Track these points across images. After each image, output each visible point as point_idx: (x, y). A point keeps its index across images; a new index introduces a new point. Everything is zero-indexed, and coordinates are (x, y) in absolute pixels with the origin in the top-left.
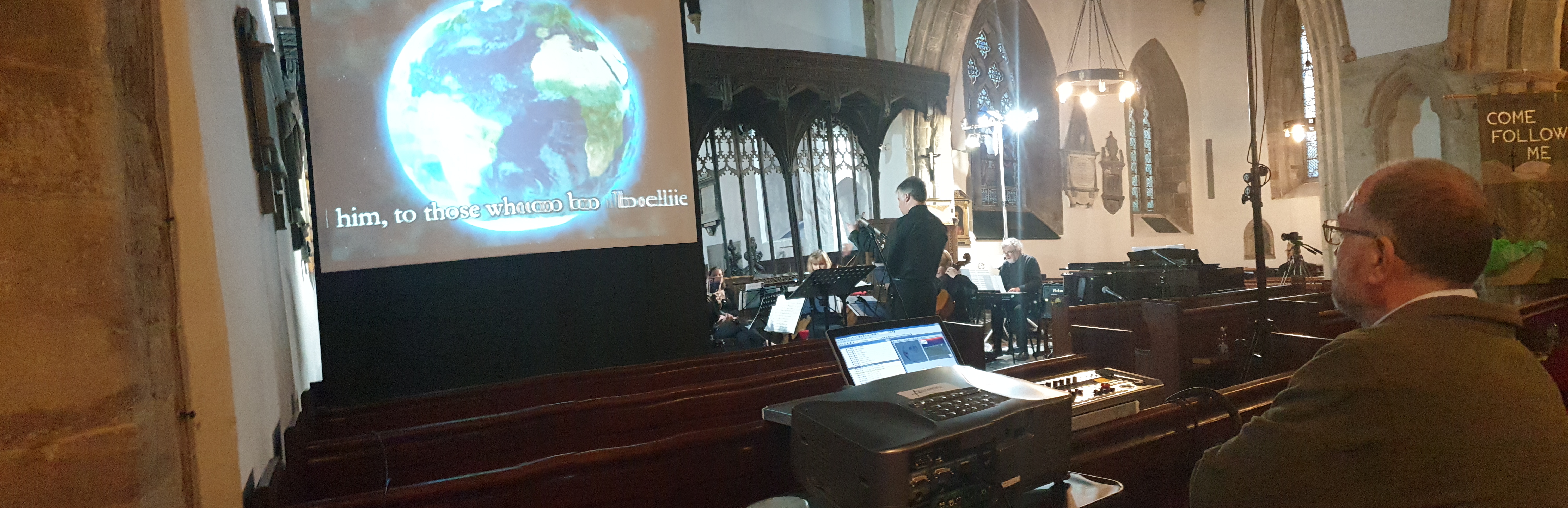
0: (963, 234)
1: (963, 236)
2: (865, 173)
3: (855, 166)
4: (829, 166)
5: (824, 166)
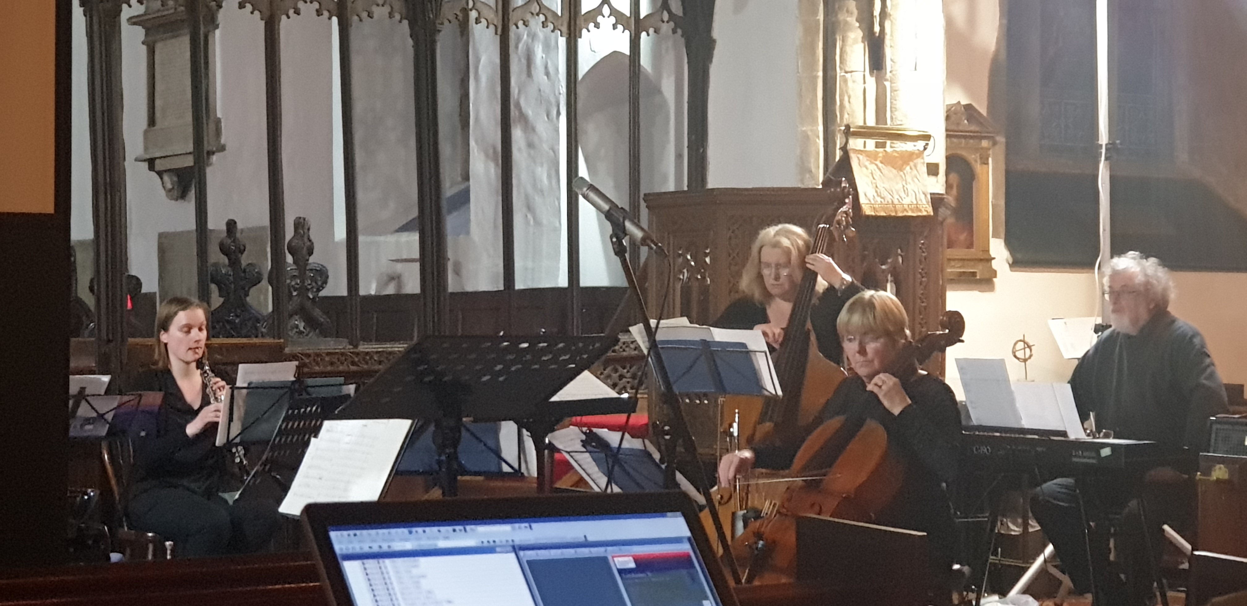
0: (970, 245)
1: (973, 252)
2: (670, 43)
3: (642, 17)
4: (560, 14)
5: (543, 11)
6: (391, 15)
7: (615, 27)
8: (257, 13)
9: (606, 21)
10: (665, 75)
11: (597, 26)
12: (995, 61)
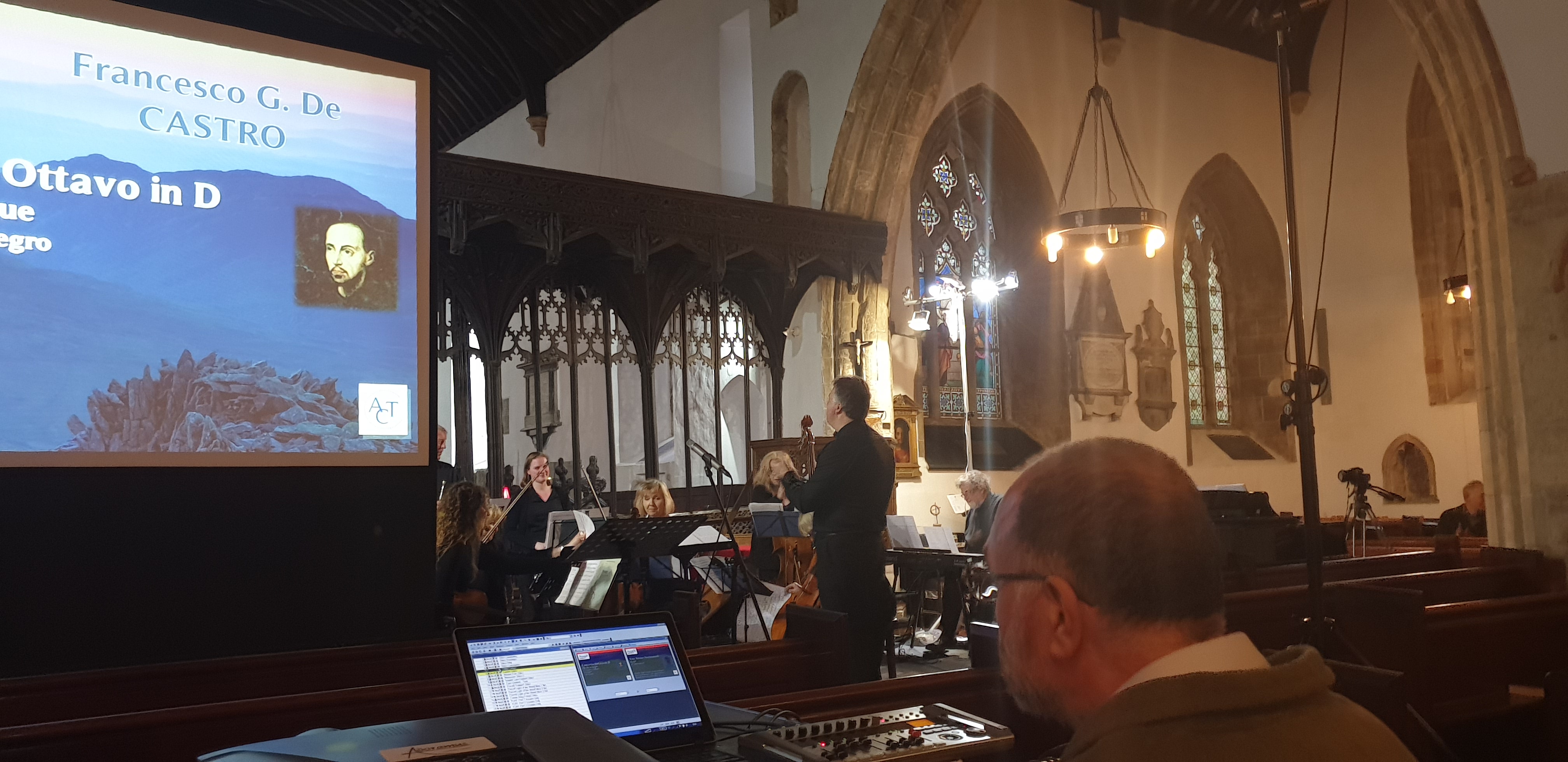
0: (909, 461)
2: (764, 371)
3: (749, 359)
4: (710, 358)
5: (703, 357)
6: (630, 362)
7: (737, 364)
8: (566, 363)
9: (733, 361)
10: (762, 386)
11: (728, 363)
12: (916, 375)
